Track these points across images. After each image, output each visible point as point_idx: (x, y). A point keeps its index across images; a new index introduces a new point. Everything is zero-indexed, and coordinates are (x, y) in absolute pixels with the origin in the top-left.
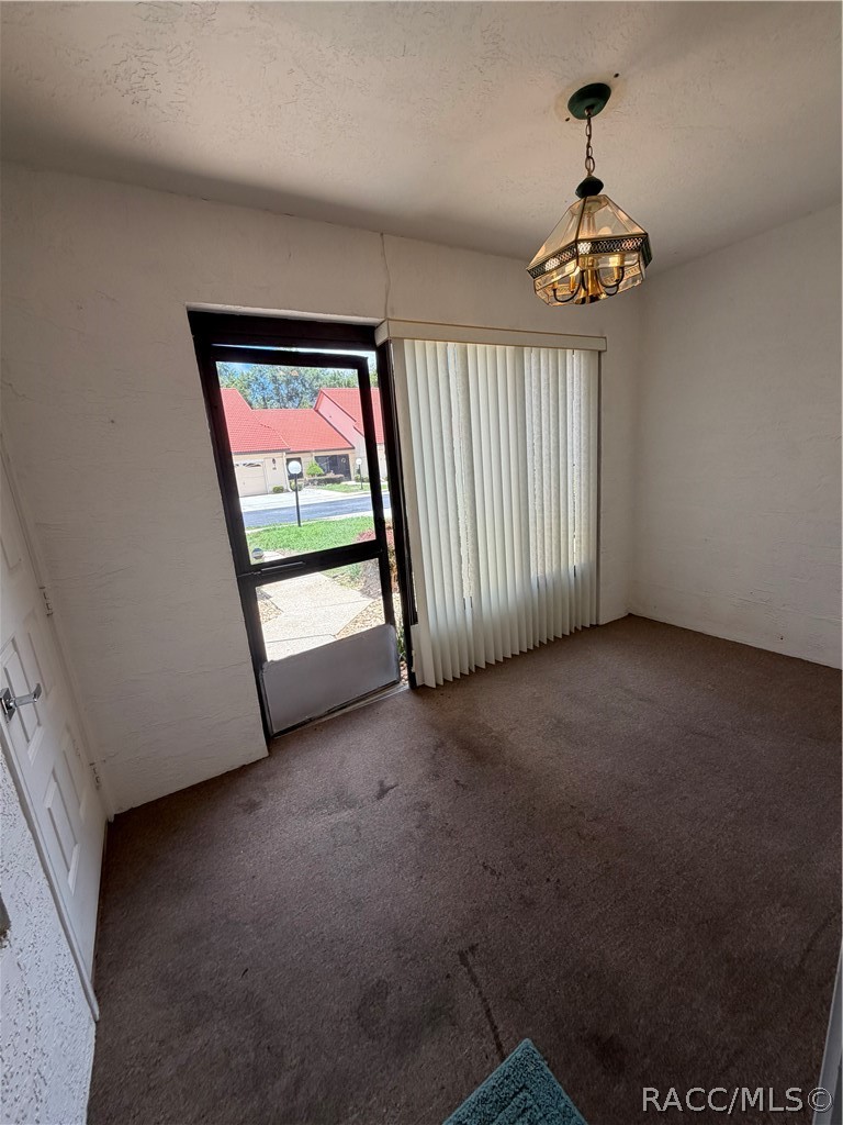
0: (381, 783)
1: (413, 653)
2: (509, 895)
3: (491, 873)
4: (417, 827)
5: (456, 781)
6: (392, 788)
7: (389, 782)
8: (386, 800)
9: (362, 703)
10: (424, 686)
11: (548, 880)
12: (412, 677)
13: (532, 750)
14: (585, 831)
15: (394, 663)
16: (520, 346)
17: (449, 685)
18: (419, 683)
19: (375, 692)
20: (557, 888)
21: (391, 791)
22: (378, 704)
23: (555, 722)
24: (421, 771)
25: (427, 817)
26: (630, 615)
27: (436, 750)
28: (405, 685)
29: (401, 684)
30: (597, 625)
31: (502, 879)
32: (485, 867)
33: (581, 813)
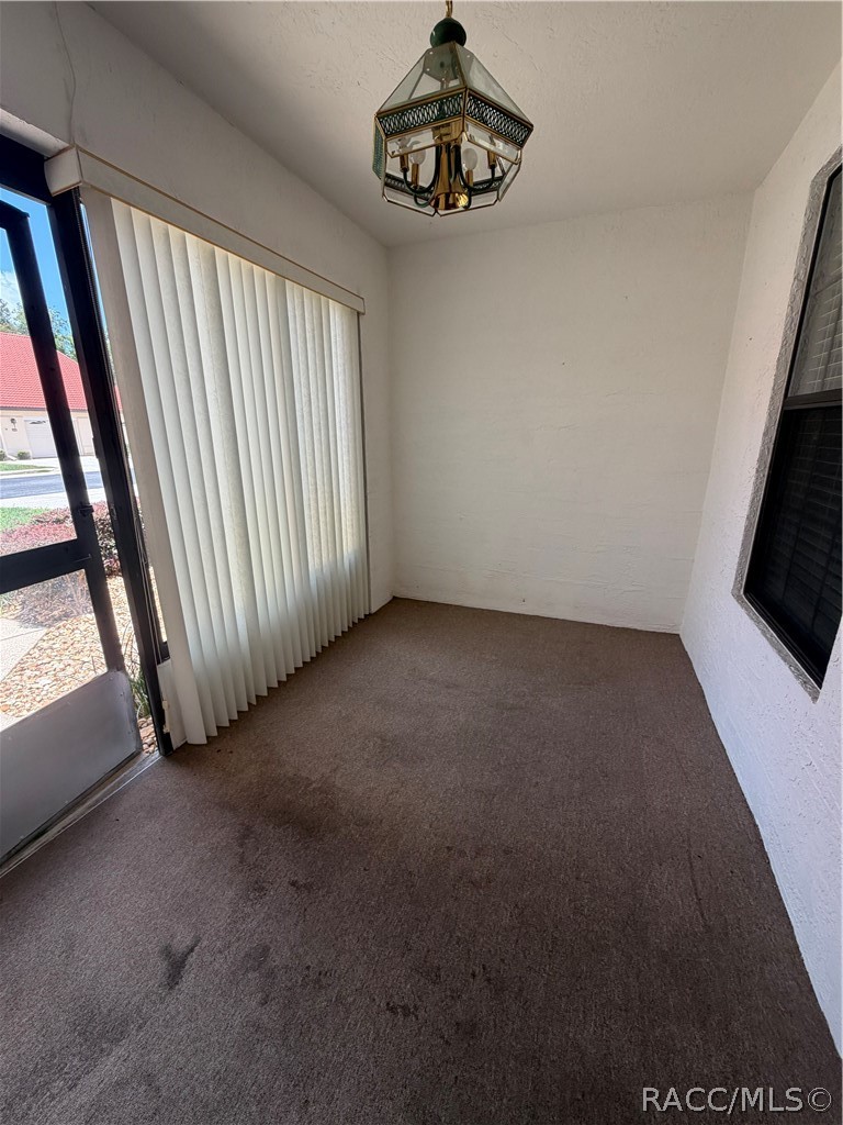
0: (167, 952)
1: (165, 705)
2: (442, 1037)
3: (405, 1015)
4: (264, 1002)
5: (293, 884)
6: (192, 950)
7: (182, 941)
8: (188, 980)
9: (80, 810)
10: (186, 746)
11: (474, 975)
12: (164, 740)
13: (372, 790)
14: (477, 875)
15: (129, 727)
16: (282, 276)
17: (226, 734)
18: (176, 742)
19: (101, 784)
20: (489, 980)
21: (190, 959)
22: (111, 802)
23: (379, 741)
24: (230, 894)
25: (271, 974)
26: (394, 598)
27: (241, 845)
28: (152, 755)
29: (144, 755)
30: (370, 614)
31: (421, 1013)
32: (392, 1010)
33: (462, 853)
